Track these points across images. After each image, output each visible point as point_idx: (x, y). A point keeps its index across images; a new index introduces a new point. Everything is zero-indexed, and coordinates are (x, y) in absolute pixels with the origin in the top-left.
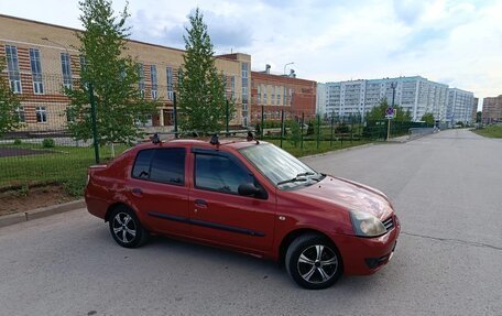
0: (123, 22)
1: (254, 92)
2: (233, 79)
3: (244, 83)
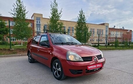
0: (60, 14)
1: (110, 34)
2: (103, 30)
3: (106, 31)
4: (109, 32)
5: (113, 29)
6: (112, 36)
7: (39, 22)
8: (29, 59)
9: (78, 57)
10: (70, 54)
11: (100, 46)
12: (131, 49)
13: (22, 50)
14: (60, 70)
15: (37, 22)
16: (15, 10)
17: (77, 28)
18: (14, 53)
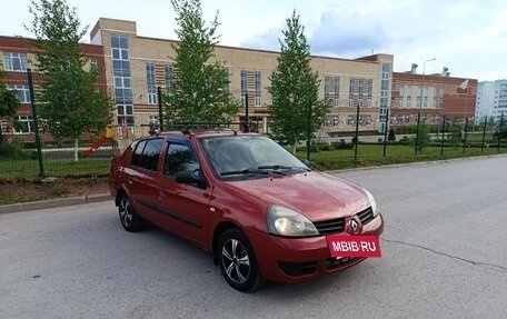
1: (396, 95)
2: (370, 82)
3: (384, 85)
4: (394, 86)
5: (410, 78)
6: (404, 104)
7: (125, 55)
8: (122, 218)
9: (304, 223)
10: (278, 214)
11: (361, 143)
12: (472, 155)
13: (85, 180)
14: (248, 263)
15: (116, 54)
16: (39, 24)
17: (278, 84)
18: (58, 195)
